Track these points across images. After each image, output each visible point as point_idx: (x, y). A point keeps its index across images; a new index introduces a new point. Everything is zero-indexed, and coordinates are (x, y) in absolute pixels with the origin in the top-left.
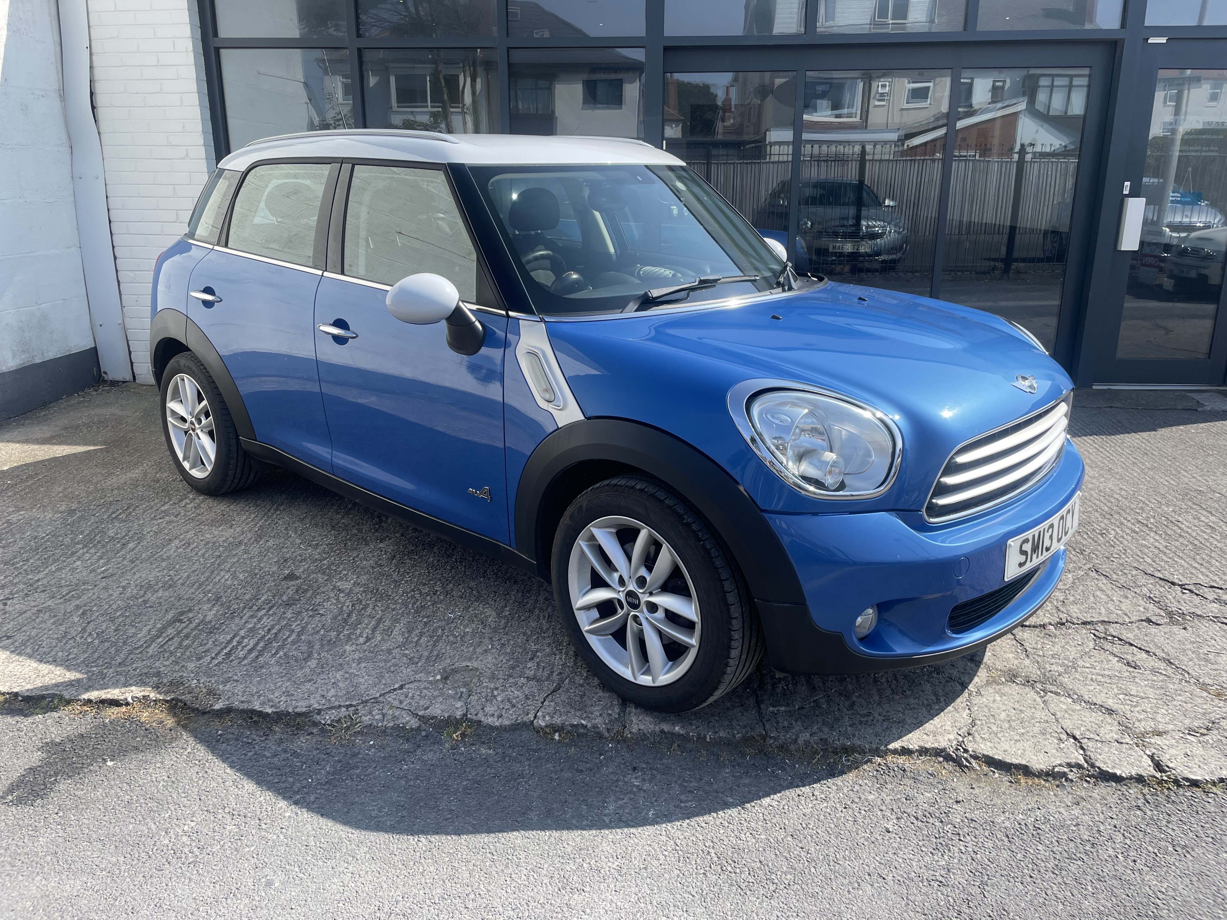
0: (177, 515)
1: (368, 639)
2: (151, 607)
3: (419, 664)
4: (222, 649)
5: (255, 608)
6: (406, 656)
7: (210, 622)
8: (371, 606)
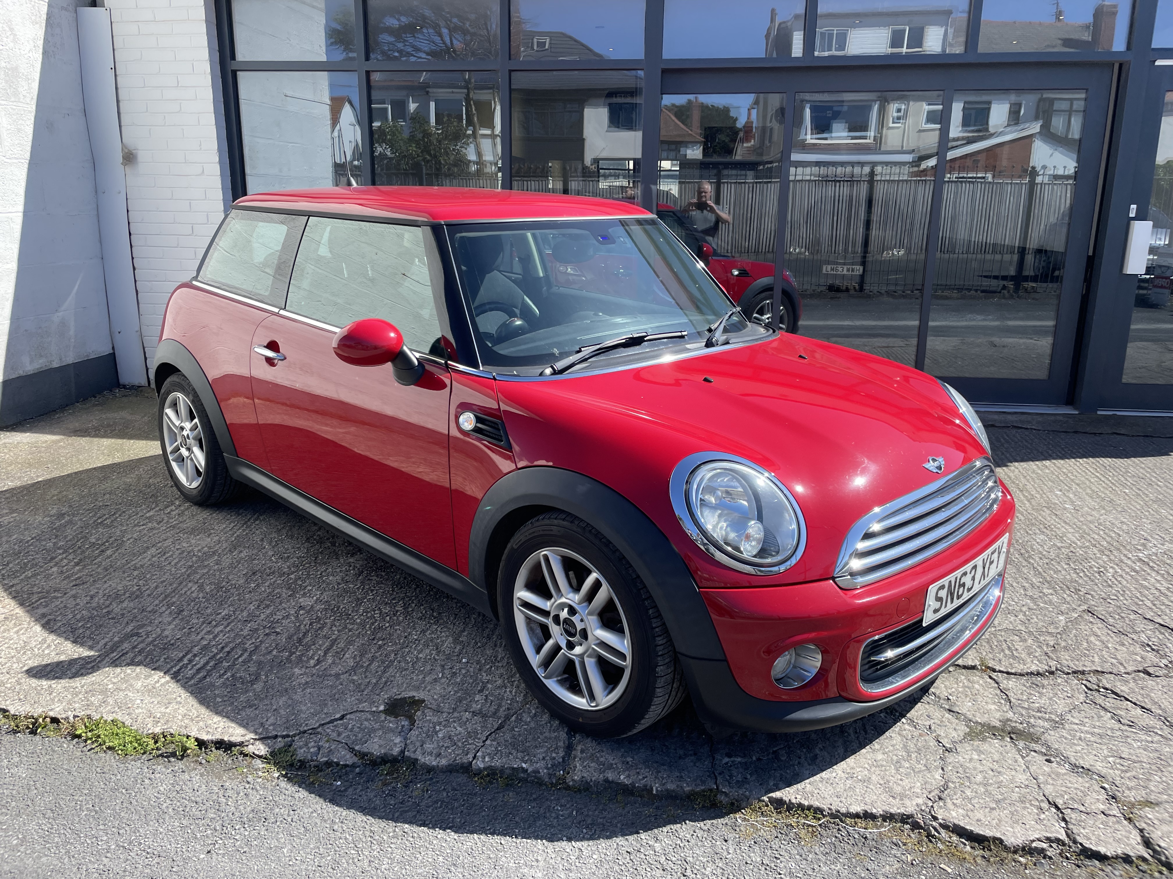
0: (160, 522)
1: (319, 662)
2: (113, 618)
3: (365, 693)
4: (172, 667)
5: (214, 623)
6: (353, 682)
7: (167, 637)
8: (329, 625)
